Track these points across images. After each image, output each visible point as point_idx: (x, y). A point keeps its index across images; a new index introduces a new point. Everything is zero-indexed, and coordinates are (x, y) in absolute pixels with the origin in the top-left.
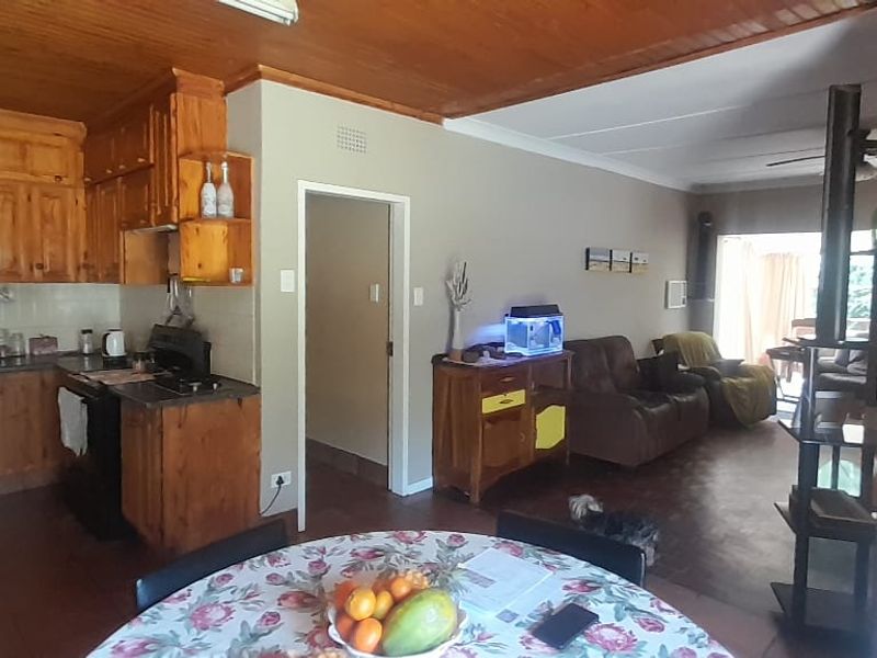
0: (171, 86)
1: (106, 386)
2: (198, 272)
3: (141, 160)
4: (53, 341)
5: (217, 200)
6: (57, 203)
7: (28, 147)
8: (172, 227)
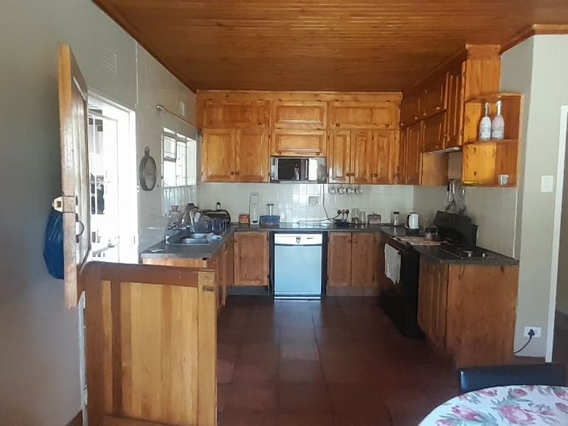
0: (464, 56)
1: (412, 246)
2: (473, 178)
3: (438, 108)
4: (379, 217)
5: (492, 128)
6: (386, 140)
7: (374, 110)
8: (456, 149)
